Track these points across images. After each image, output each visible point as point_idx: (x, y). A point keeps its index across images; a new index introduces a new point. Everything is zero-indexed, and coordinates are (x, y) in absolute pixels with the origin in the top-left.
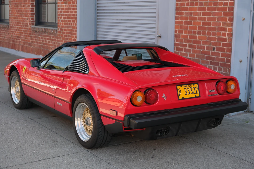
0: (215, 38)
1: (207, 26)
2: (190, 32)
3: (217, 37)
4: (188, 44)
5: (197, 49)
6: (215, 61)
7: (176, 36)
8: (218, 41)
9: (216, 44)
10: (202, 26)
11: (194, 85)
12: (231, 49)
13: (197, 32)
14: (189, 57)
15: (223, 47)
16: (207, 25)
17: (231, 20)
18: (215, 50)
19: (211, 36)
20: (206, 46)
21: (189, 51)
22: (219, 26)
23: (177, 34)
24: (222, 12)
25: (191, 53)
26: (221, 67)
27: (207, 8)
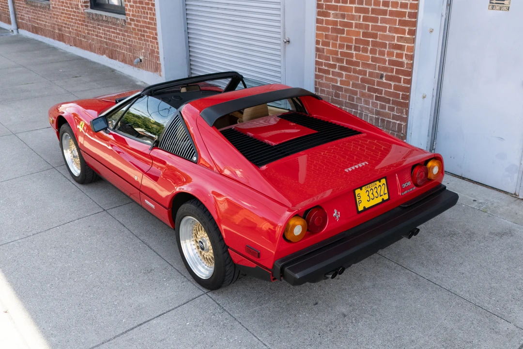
0: (385, 61)
2: (341, 46)
3: (387, 59)
4: (338, 64)
5: (354, 74)
6: (383, 95)
7: (318, 50)
8: (389, 64)
9: (385, 69)
10: (361, 37)
11: (380, 182)
12: (411, 79)
13: (353, 47)
14: (340, 84)
15: (397, 75)
16: (370, 38)
17: (413, 33)
18: (384, 79)
19: (377, 56)
20: (368, 70)
21: (340, 75)
22: (391, 41)
23: (320, 46)
24: (398, 19)
25: (344, 79)
26: (393, 106)
27: (370, 10)
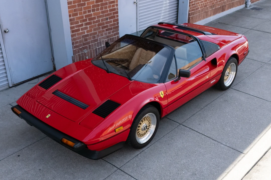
1: (100, 3)
2: (85, 12)
3: (108, 9)
4: (84, 23)
5: (93, 24)
6: (109, 27)
8: (109, 12)
9: (108, 15)
10: (95, 4)
12: (118, 15)
13: (91, 10)
14: (87, 33)
15: (114, 15)
18: (108, 19)
19: (104, 10)
20: (100, 19)
25: (88, 29)
26: (114, 30)
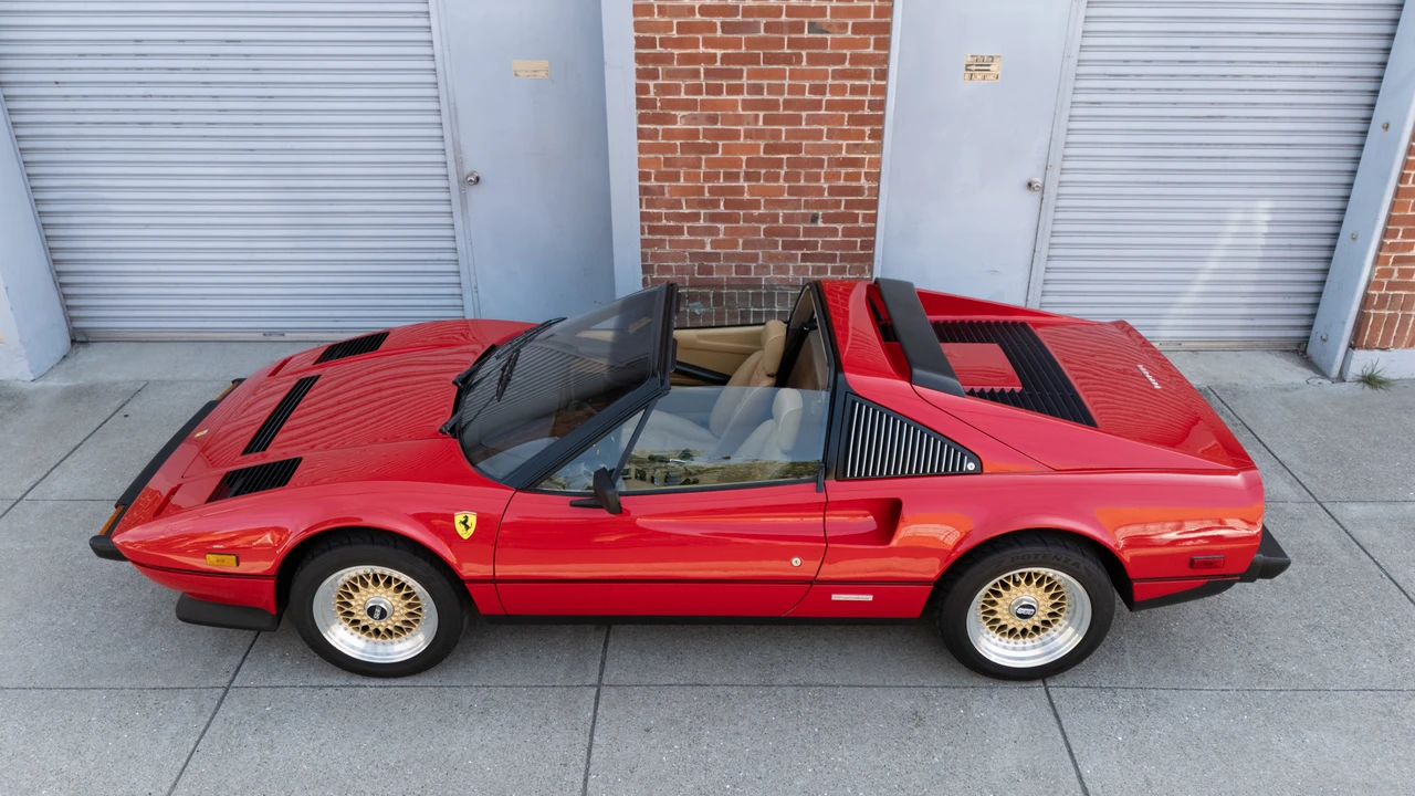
0: (820, 191)
1: (785, 156)
2: (711, 177)
3: (826, 186)
4: (702, 212)
5: (746, 225)
6: (819, 250)
7: (644, 191)
8: (830, 194)
9: (823, 204)
10: (762, 155)
12: (876, 215)
13: (742, 175)
14: (712, 248)
15: (849, 211)
16: (784, 153)
17: (878, 135)
18: (820, 221)
19: (802, 183)
20: (781, 212)
21: (712, 231)
22: (834, 153)
23: (653, 183)
24: (846, 114)
25: (721, 236)
26: (843, 264)
27: (781, 102)
